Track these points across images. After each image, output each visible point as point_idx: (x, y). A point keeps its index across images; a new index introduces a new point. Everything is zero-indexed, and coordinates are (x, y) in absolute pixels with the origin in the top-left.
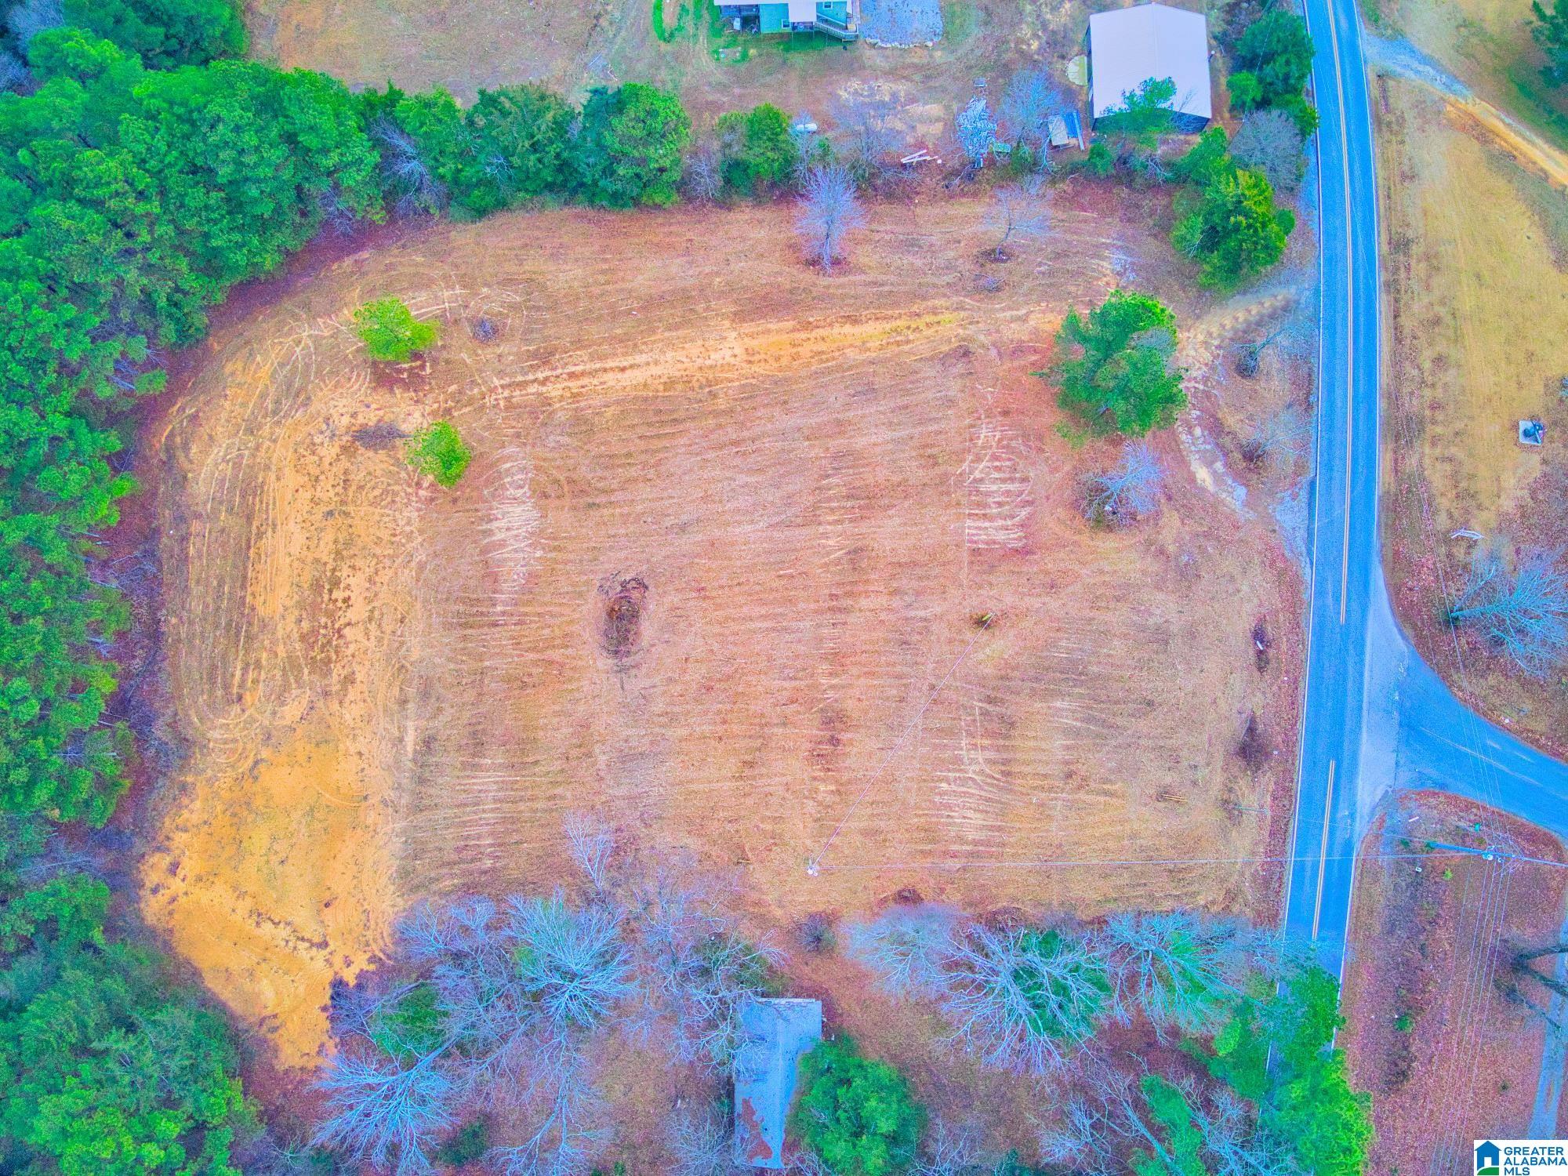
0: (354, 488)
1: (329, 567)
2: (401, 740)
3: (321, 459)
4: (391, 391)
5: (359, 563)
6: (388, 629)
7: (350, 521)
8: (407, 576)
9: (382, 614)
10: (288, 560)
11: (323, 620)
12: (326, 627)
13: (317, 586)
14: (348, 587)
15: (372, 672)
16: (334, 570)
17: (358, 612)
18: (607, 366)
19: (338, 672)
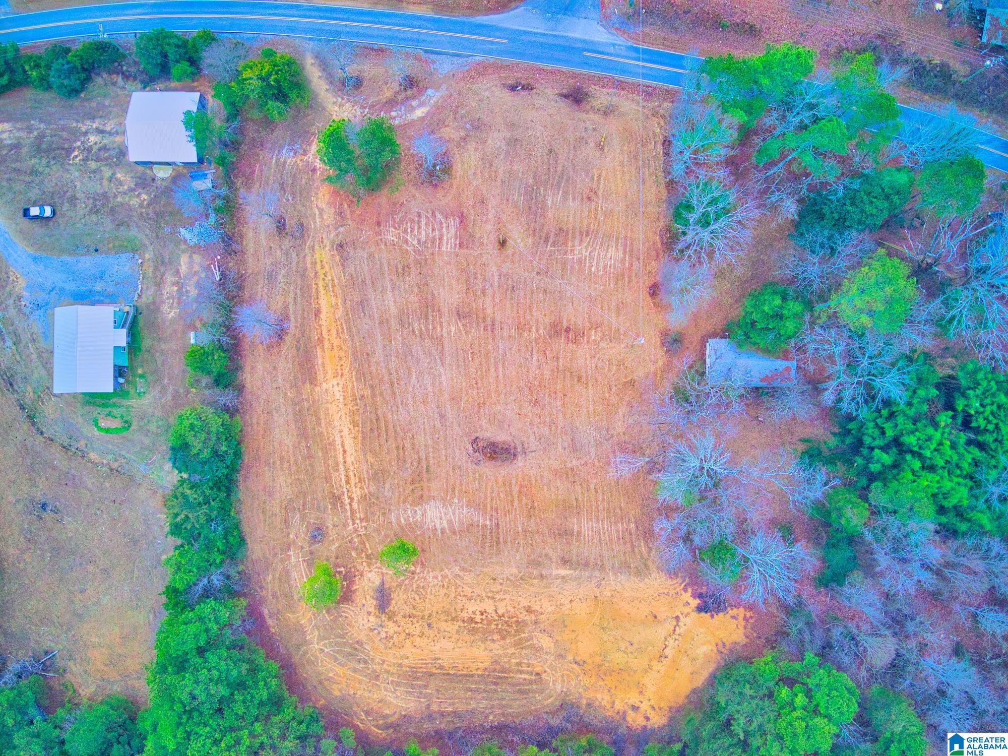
0: (414, 612)
1: (462, 624)
2: (563, 577)
3: (396, 633)
4: (354, 591)
5: (459, 606)
6: (499, 587)
7: (434, 614)
8: (468, 578)
9: (491, 591)
10: (457, 649)
11: (493, 626)
12: (497, 625)
13: (473, 631)
14: (474, 613)
15: (524, 596)
16: (463, 621)
17: (489, 606)
18: (342, 461)
19: (524, 616)
